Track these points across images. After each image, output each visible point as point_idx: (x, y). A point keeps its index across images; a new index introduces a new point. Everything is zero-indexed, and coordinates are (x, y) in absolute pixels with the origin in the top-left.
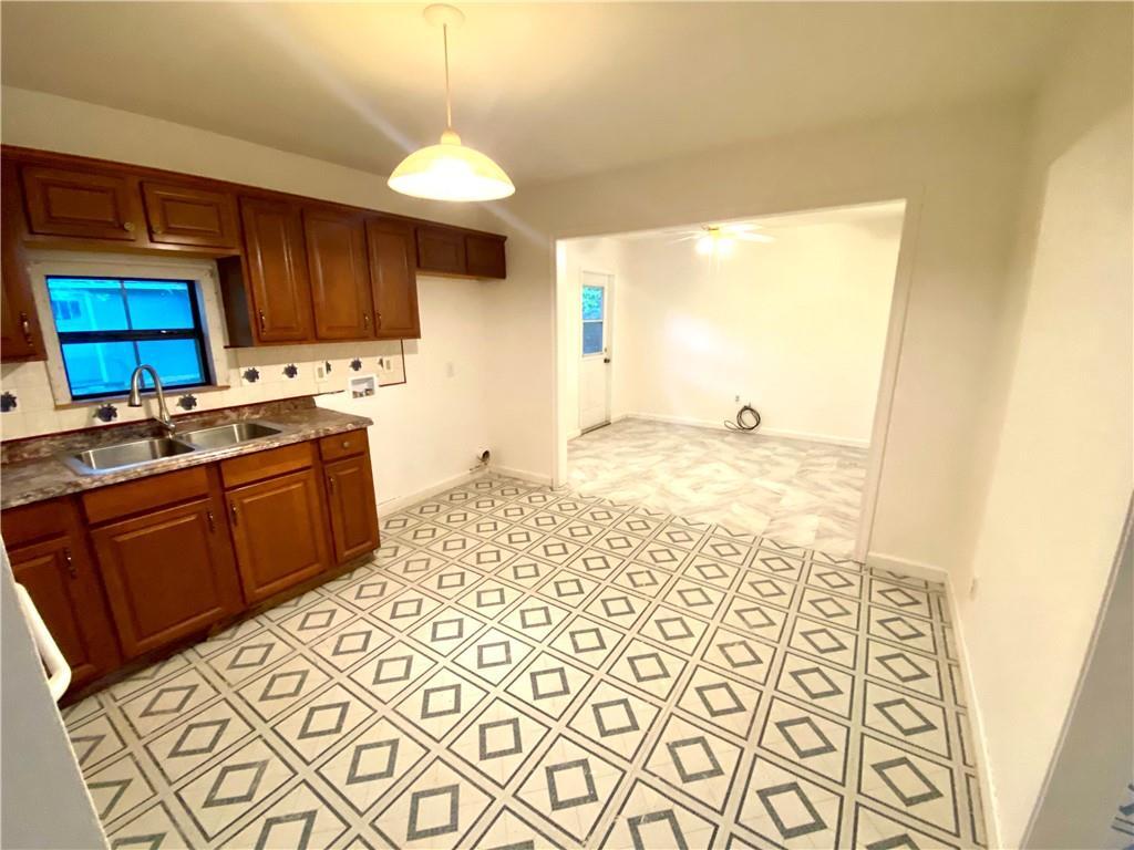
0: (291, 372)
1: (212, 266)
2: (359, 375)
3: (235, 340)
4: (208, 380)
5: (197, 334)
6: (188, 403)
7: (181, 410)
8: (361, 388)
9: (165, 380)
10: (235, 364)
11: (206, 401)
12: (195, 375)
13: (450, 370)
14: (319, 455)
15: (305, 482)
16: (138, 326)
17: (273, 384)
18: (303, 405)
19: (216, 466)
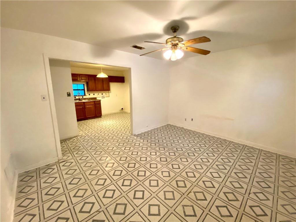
0: (94, 94)
1: (86, 82)
2: (103, 95)
3: (88, 91)
4: (85, 95)
5: (84, 90)
6: (83, 97)
7: (82, 98)
8: (103, 97)
9: (80, 95)
10: (88, 93)
11: (84, 97)
12: (84, 95)
13: (117, 95)
14: (95, 103)
15: (93, 106)
16: (78, 89)
17: (92, 96)
18: (95, 98)
19: (84, 102)
